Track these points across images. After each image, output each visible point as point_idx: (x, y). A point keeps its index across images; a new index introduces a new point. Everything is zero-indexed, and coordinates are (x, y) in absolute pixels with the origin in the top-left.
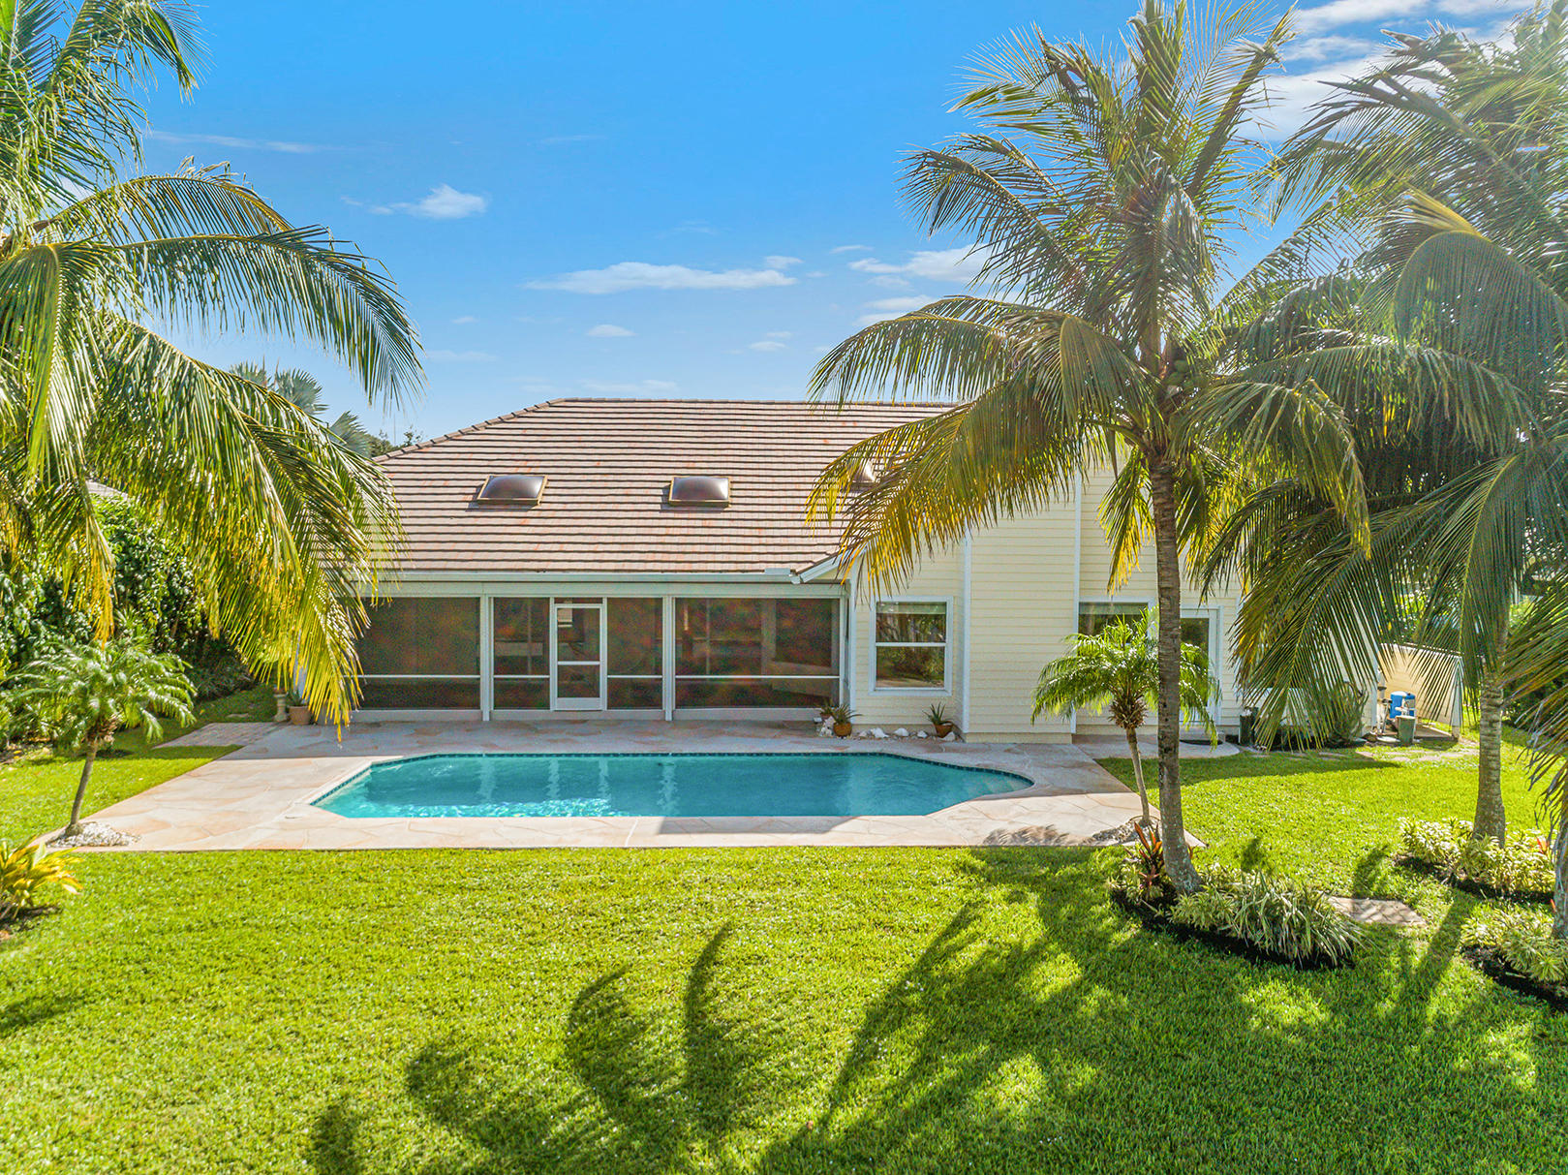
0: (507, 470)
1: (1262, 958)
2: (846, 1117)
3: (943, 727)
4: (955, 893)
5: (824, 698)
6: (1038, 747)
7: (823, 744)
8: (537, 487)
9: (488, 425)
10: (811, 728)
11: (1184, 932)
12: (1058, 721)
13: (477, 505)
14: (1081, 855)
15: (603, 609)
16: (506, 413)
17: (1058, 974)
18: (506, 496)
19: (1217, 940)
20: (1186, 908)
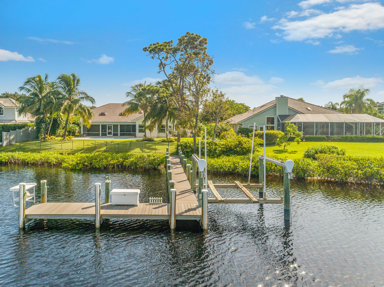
0: (103, 111)
8: (106, 113)
9: (101, 107)
13: (100, 115)
15: (112, 126)
16: (103, 105)
18: (103, 114)
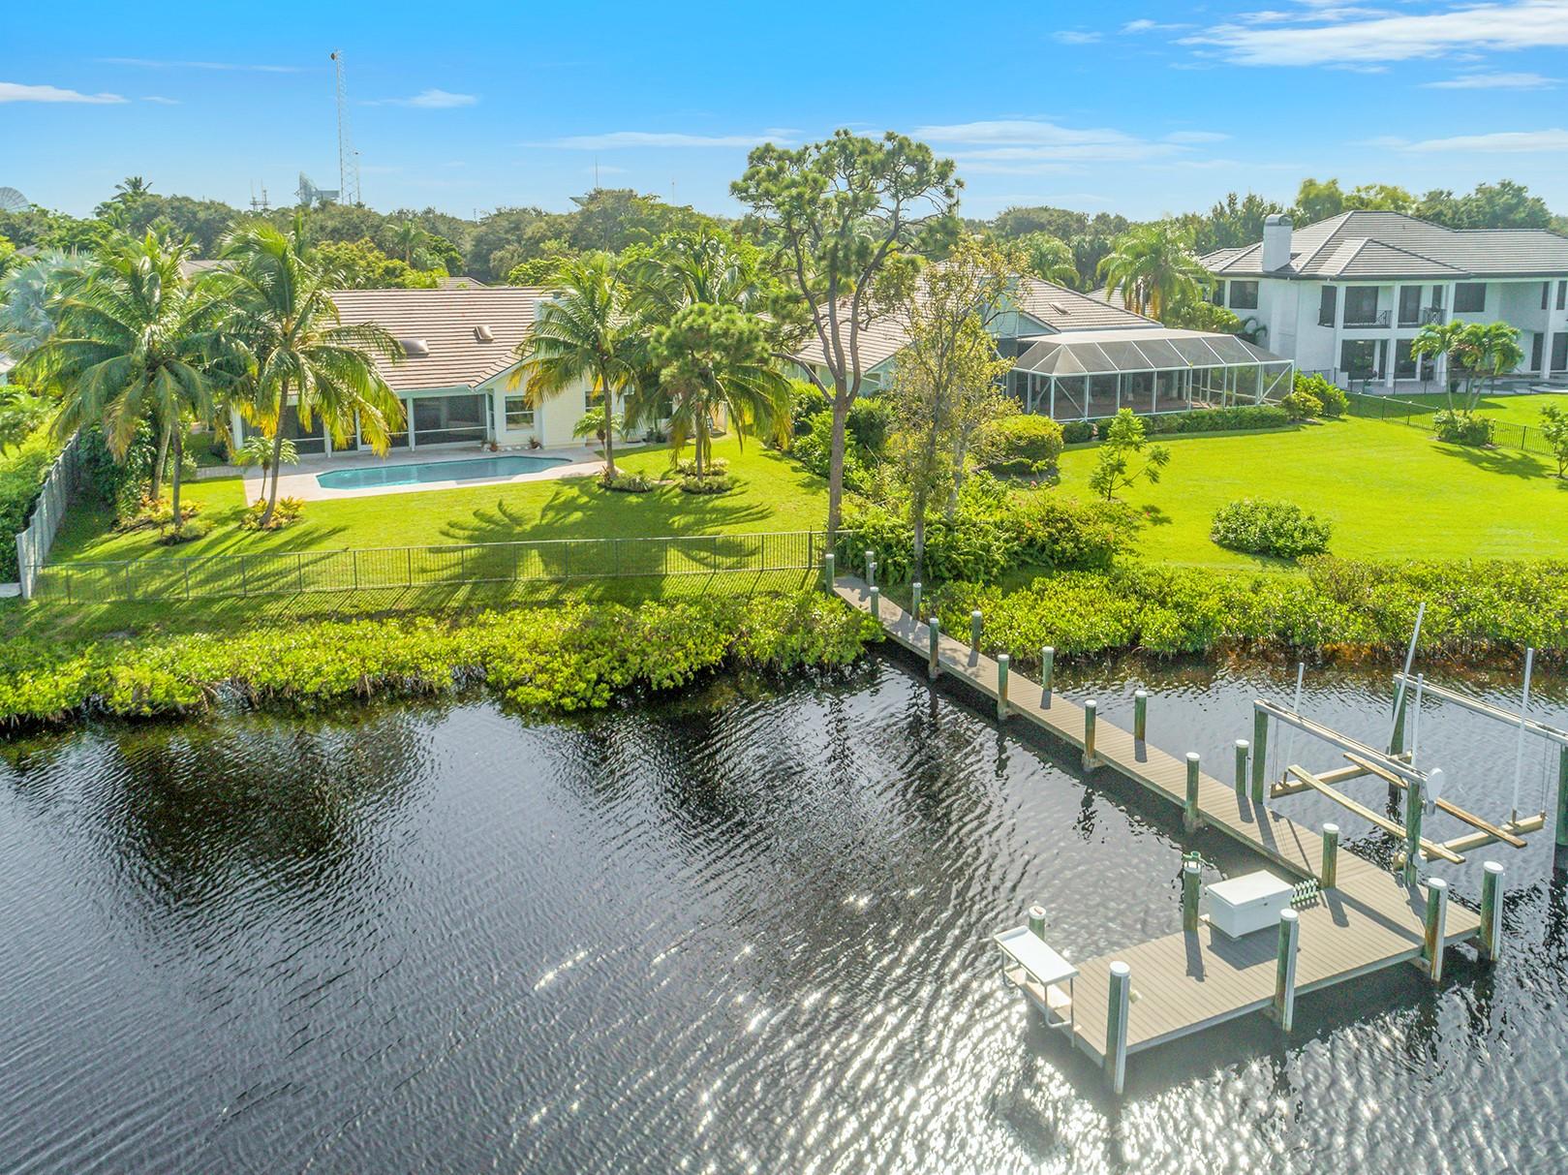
1: (630, 492)
2: (544, 522)
3: (534, 445)
4: (555, 488)
5: (480, 436)
6: (572, 449)
7: (487, 454)
10: (478, 450)
11: (614, 490)
12: (580, 440)
14: (589, 477)
17: (584, 499)
19: (622, 490)
20: (615, 484)
